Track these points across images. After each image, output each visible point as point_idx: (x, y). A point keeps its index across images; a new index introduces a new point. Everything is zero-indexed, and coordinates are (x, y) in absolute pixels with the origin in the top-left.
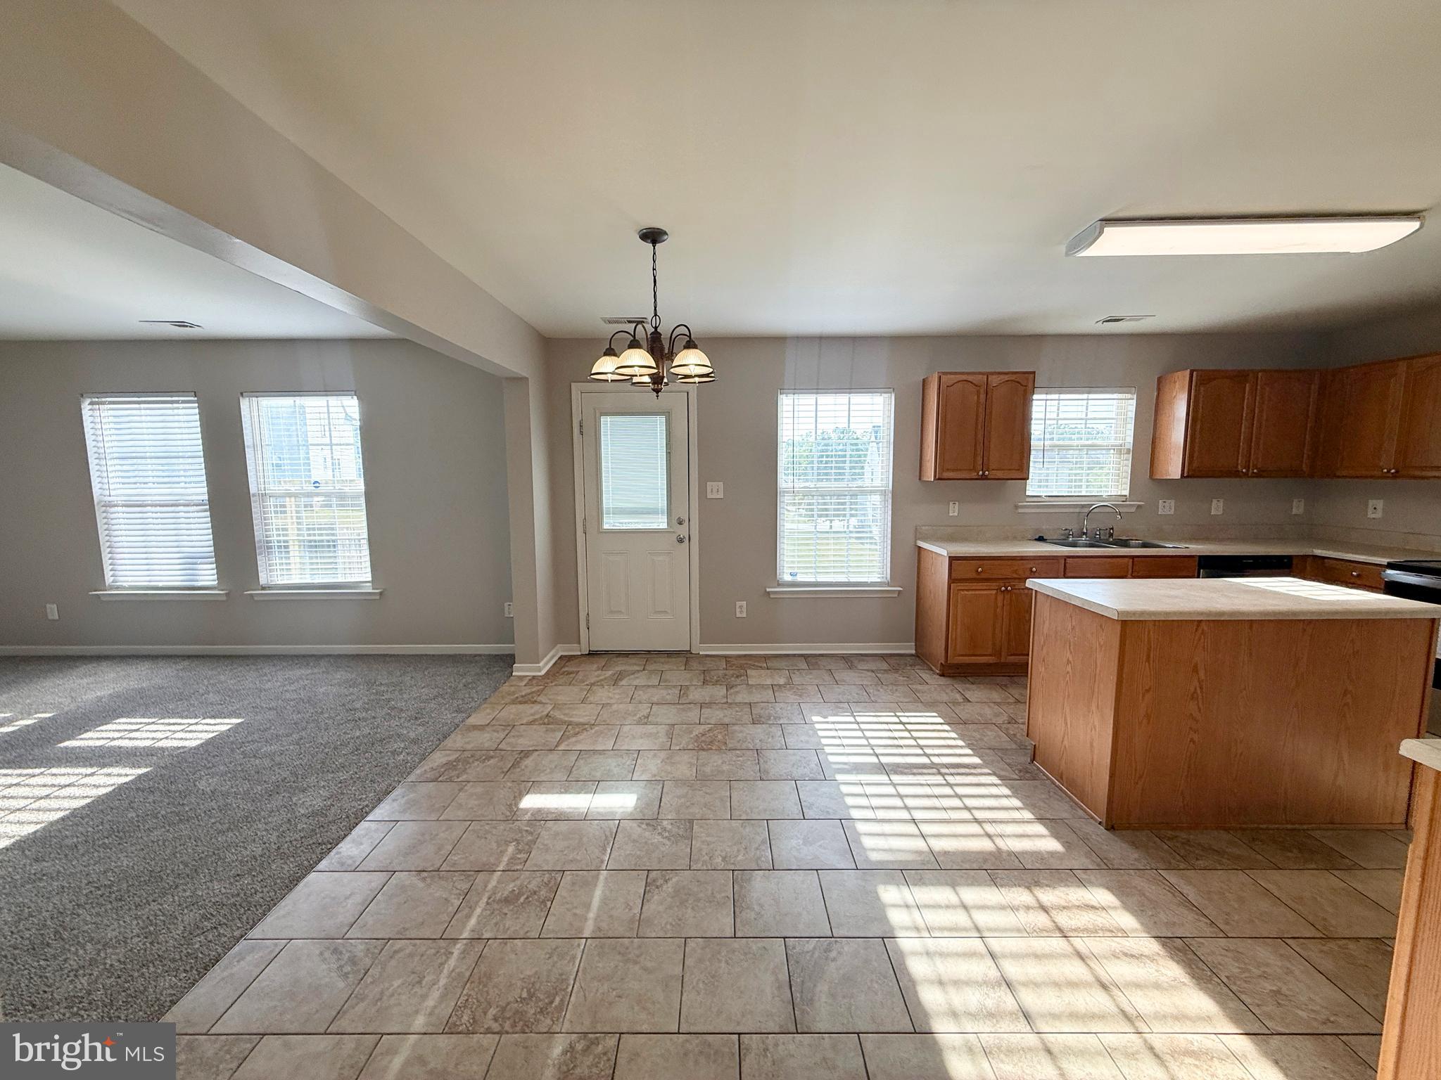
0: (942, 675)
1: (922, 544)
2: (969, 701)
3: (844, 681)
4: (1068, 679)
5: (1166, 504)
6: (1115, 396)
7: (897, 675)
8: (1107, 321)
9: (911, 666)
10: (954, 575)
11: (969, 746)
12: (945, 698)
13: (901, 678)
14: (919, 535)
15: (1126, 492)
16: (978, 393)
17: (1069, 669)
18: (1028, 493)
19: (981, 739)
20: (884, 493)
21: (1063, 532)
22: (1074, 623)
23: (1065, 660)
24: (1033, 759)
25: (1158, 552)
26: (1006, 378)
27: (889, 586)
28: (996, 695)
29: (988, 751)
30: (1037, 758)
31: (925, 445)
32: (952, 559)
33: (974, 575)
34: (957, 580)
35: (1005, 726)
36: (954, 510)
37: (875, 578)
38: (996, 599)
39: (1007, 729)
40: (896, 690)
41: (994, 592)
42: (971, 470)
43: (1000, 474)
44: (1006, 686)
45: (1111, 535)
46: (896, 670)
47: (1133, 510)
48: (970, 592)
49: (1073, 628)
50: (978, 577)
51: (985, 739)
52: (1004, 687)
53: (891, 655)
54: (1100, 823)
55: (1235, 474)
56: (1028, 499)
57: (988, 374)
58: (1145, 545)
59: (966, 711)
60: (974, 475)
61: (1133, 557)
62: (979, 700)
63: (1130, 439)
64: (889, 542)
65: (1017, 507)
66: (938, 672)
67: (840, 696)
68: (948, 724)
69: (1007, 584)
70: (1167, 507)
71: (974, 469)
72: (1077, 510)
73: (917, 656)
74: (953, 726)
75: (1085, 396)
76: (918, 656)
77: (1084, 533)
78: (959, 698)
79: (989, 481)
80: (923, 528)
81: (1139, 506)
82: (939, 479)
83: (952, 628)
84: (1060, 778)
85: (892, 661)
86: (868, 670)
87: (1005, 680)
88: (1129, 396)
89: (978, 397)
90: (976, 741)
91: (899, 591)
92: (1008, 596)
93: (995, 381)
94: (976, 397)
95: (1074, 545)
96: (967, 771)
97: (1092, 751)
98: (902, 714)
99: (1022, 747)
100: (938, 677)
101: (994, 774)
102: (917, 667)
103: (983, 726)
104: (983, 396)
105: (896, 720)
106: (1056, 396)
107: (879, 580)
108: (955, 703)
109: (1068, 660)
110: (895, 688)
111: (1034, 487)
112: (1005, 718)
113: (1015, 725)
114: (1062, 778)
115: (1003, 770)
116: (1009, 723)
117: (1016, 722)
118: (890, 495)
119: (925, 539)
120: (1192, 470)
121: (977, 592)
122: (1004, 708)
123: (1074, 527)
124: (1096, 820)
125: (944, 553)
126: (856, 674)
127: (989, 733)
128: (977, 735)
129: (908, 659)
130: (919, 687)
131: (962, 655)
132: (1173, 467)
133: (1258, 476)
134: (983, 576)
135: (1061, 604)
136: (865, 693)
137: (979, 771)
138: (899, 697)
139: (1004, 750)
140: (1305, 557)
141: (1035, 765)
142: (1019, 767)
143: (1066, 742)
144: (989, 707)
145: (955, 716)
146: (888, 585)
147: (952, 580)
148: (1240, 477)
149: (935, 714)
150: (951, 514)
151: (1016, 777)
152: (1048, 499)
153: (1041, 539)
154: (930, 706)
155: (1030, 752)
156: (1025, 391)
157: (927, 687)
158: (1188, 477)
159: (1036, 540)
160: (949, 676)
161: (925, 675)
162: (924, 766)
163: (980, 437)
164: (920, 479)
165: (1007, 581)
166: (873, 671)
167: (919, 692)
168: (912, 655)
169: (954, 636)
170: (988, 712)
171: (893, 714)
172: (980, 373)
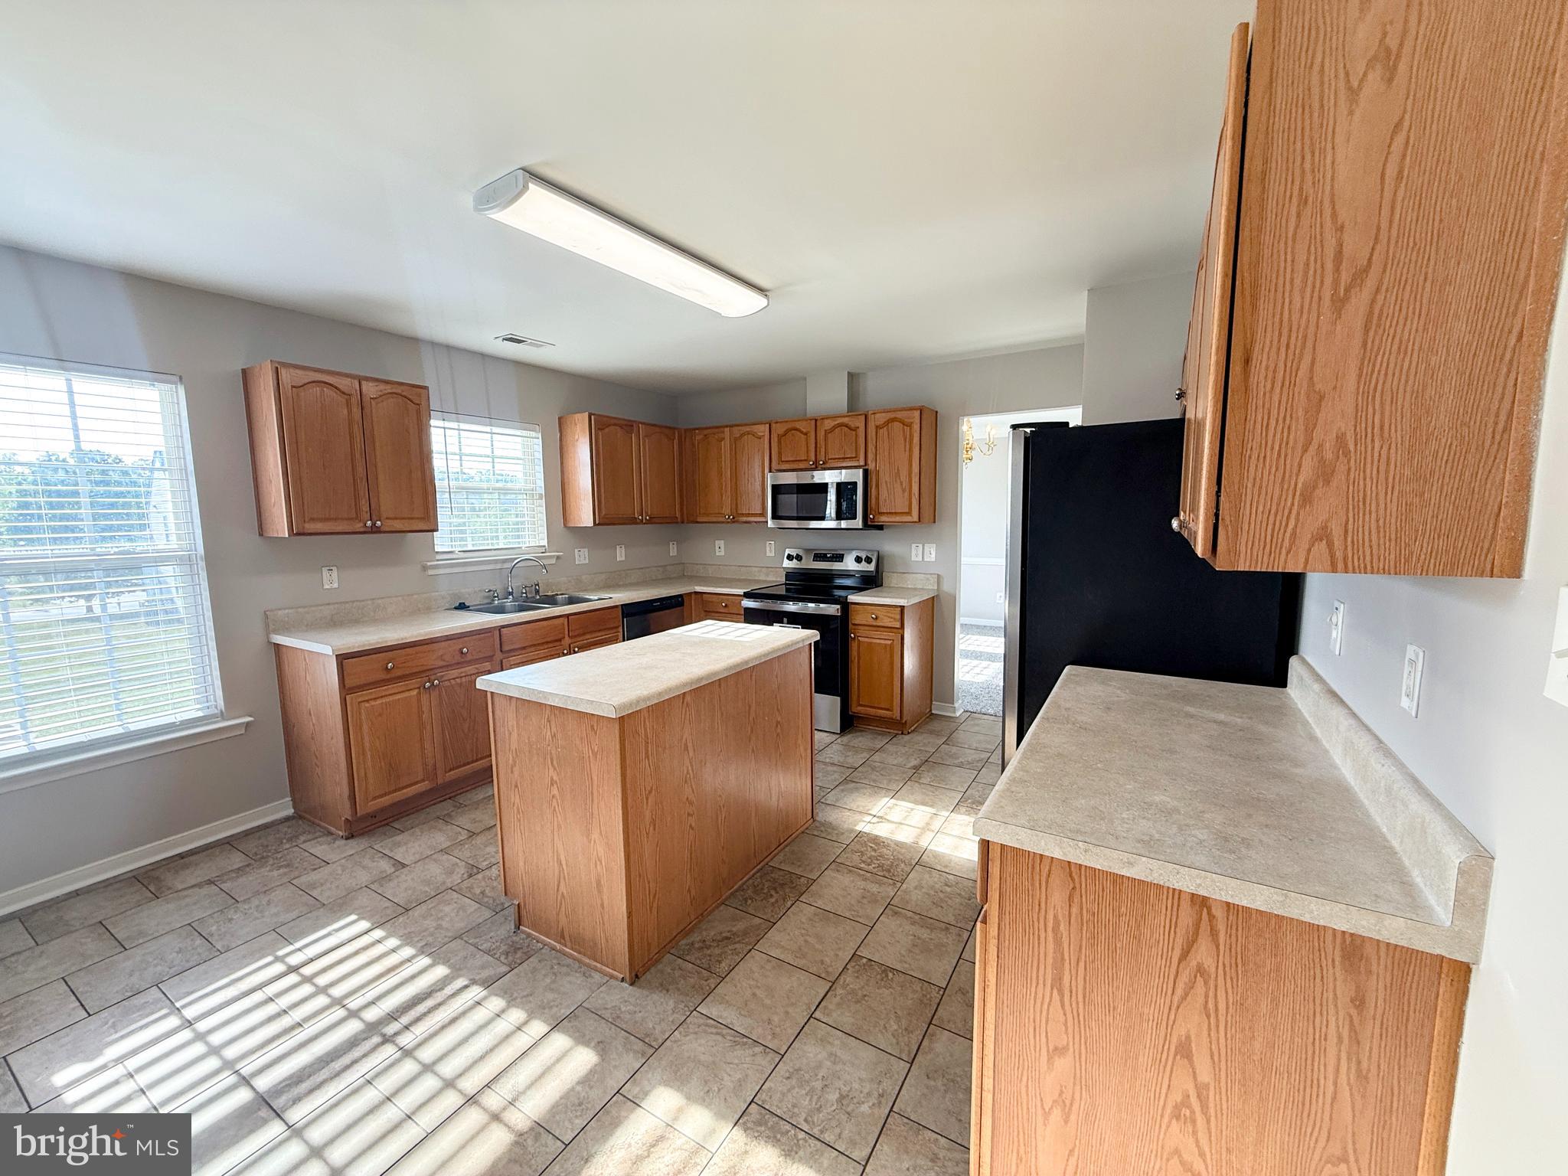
0: (351, 836)
1: (280, 639)
2: (404, 866)
3: (141, 934)
4: (555, 803)
5: (581, 553)
6: (518, 433)
7: (264, 871)
8: (506, 340)
9: (290, 840)
10: (349, 683)
11: (422, 951)
12: (363, 877)
13: (275, 873)
14: (270, 624)
15: (545, 543)
16: (348, 404)
17: (555, 791)
18: (437, 549)
19: (439, 927)
20: (186, 561)
21: (487, 594)
22: (554, 729)
23: (547, 781)
24: (519, 923)
25: (589, 606)
26: (388, 389)
27: (224, 719)
28: (440, 838)
29: (453, 945)
30: (524, 920)
31: (264, 480)
32: (342, 659)
33: (383, 676)
34: (353, 688)
35: (466, 884)
36: (331, 580)
37: (192, 711)
38: (419, 700)
39: (470, 888)
40: (269, 903)
41: (415, 692)
42: (351, 519)
43: (398, 525)
44: (449, 815)
45: (537, 592)
46: (262, 860)
47: (553, 561)
48: (379, 702)
49: (554, 736)
50: (388, 677)
51: (444, 924)
52: (446, 819)
53: (247, 834)
54: (623, 980)
55: (633, 521)
56: (438, 557)
57: (361, 379)
58: (572, 601)
59: (402, 888)
60: (359, 526)
61: (568, 616)
62: (418, 857)
63: (541, 483)
64: (213, 644)
65: (425, 568)
66: (341, 833)
67: (135, 979)
68: (380, 925)
69: (433, 677)
70: (582, 556)
71: (358, 518)
72: (499, 566)
73: (298, 816)
74: (388, 925)
75: (488, 429)
76: (301, 817)
77: (511, 594)
78: (385, 866)
79: (382, 535)
80: (280, 612)
81: (558, 557)
82: (298, 534)
83: (358, 763)
84: (561, 937)
85: (251, 845)
86: (199, 885)
87: (448, 805)
88: (533, 434)
89: (350, 412)
90: (432, 935)
91: (248, 724)
92: (435, 694)
93: (370, 390)
94: (345, 412)
95: (500, 610)
96: (430, 1003)
97: (600, 892)
98: (291, 948)
99: (498, 910)
100: (343, 842)
101: (474, 982)
102: (302, 838)
103: (435, 901)
104: (356, 411)
105: (279, 968)
106: (454, 425)
107: (200, 714)
108: (384, 879)
109: (552, 779)
110: (264, 900)
111: (442, 541)
112: (462, 870)
113: (480, 876)
114: (563, 936)
115: (483, 967)
116: (470, 876)
117: (479, 870)
118: (202, 564)
119: (287, 628)
120: (605, 519)
121: (391, 698)
122: (456, 852)
123: (498, 587)
124: (616, 978)
125: (328, 650)
126: (171, 906)
127: (447, 909)
128: (430, 923)
129: (284, 828)
130: (314, 877)
131: (381, 796)
132: (585, 515)
133: (649, 522)
134: (399, 673)
135: (529, 706)
136: (199, 941)
137: (449, 990)
138: (276, 915)
139: (474, 930)
140: (690, 594)
141: (524, 932)
142: (504, 948)
143: (562, 888)
144: (435, 860)
145: (388, 904)
146: (222, 716)
147: (345, 689)
148: (637, 523)
149: (353, 917)
150: (326, 587)
151: (504, 969)
152: (462, 555)
153: (462, 607)
154: (339, 907)
155: (512, 912)
156: (418, 412)
157: (327, 870)
158: (599, 524)
159: (456, 608)
160: (362, 834)
161: (321, 848)
162: (353, 1043)
163: (360, 470)
164: (261, 535)
165: (432, 672)
166: (210, 882)
167: (313, 886)
168: (287, 819)
169: (362, 774)
170: (434, 870)
171: (270, 959)
172: (347, 376)
